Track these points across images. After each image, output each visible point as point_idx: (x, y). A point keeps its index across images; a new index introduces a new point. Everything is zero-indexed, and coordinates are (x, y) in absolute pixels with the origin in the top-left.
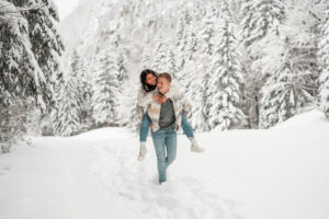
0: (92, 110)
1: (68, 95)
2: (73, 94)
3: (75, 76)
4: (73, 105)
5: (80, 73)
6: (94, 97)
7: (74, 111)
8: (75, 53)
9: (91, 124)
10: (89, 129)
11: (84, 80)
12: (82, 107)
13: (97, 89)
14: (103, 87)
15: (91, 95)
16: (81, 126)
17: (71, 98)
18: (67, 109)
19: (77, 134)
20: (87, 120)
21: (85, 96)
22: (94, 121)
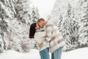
0: (78, 37)
1: (65, 28)
2: (68, 28)
3: (69, 17)
4: (68, 34)
5: (71, 16)
6: (80, 30)
7: (68, 37)
8: (69, 5)
9: (77, 45)
10: (76, 48)
11: (74, 20)
12: (73, 35)
13: (81, 25)
14: (85, 24)
15: (78, 29)
16: (72, 46)
17: (66, 30)
18: (64, 36)
19: (69, 50)
20: (75, 42)
21: (74, 29)
22: (79, 43)
